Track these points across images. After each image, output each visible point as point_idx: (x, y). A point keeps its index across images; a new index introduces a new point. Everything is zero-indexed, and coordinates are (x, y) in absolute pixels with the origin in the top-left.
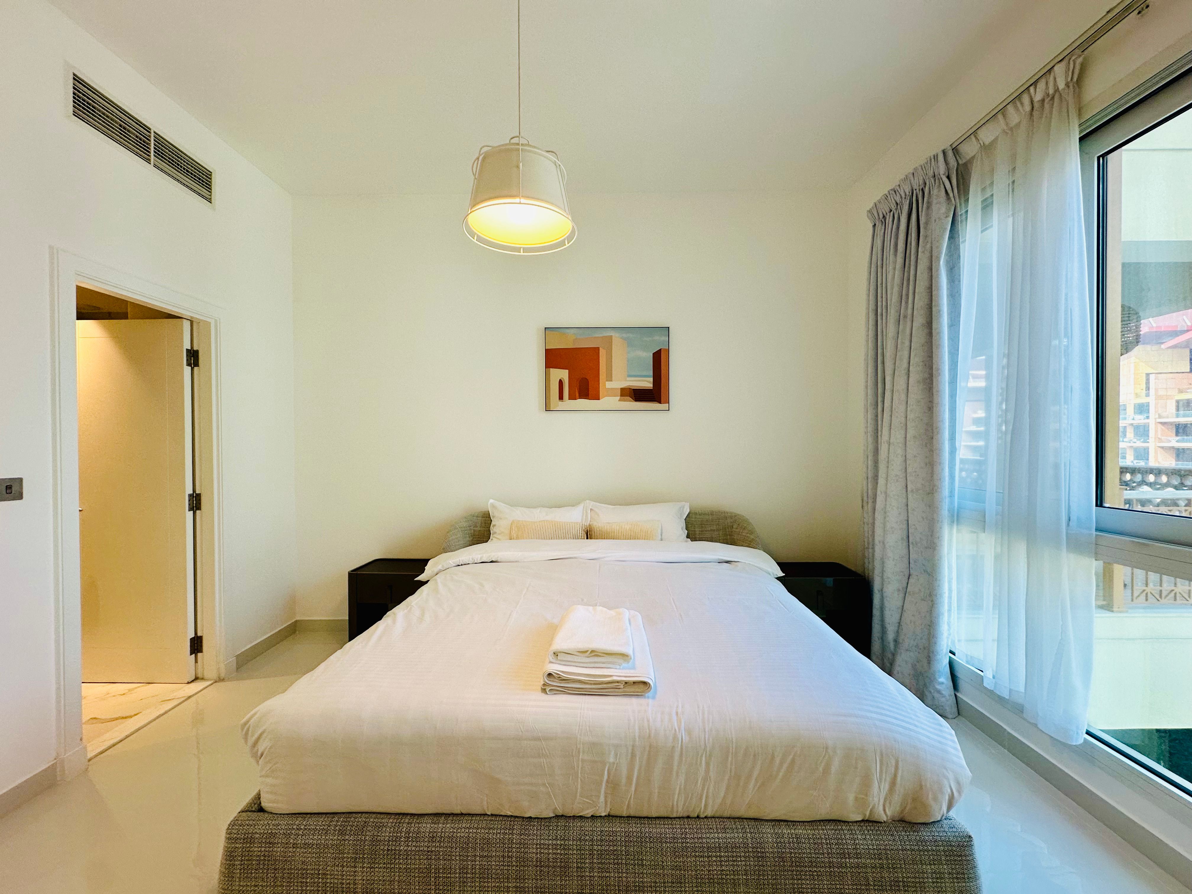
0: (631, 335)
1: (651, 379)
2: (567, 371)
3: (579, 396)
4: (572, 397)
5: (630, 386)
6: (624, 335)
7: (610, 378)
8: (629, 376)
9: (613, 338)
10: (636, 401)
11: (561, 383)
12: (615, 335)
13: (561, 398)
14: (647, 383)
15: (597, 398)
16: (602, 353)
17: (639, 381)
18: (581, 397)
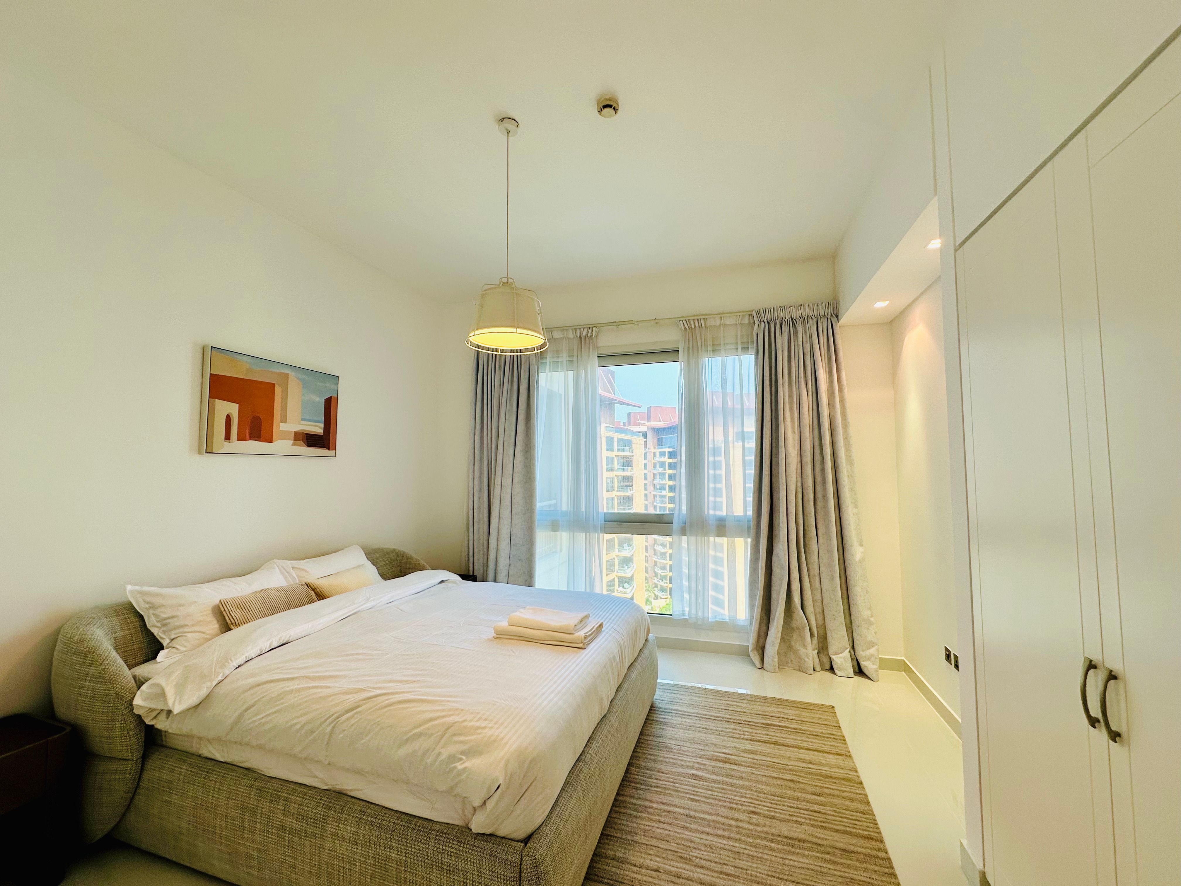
0: (305, 377)
1: (322, 425)
2: (237, 405)
3: (250, 437)
4: (241, 438)
5: (303, 430)
6: (300, 376)
7: (284, 420)
8: (302, 419)
9: (289, 376)
10: (308, 446)
11: (228, 419)
12: (292, 374)
13: (228, 437)
14: (318, 429)
15: (270, 441)
16: (278, 390)
17: (312, 426)
18: (251, 439)
